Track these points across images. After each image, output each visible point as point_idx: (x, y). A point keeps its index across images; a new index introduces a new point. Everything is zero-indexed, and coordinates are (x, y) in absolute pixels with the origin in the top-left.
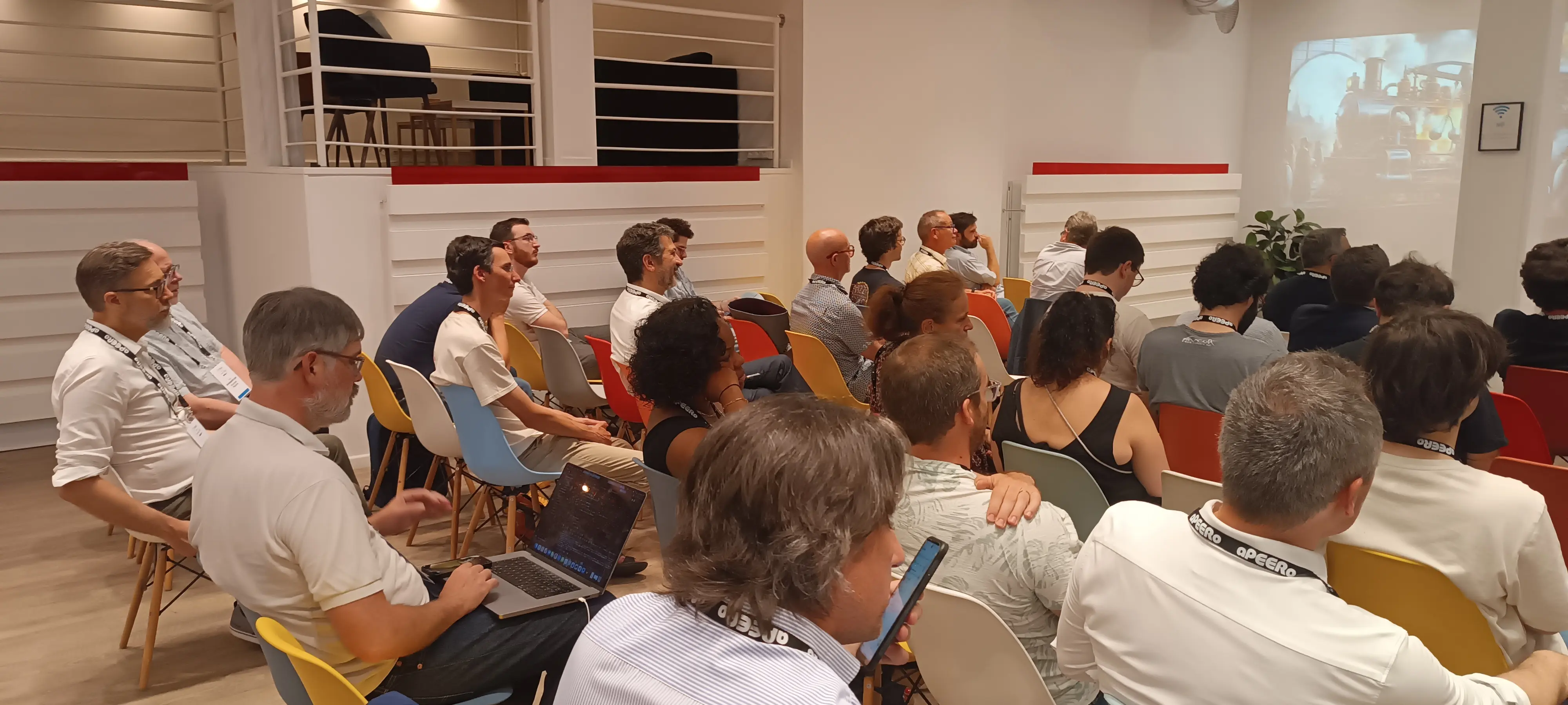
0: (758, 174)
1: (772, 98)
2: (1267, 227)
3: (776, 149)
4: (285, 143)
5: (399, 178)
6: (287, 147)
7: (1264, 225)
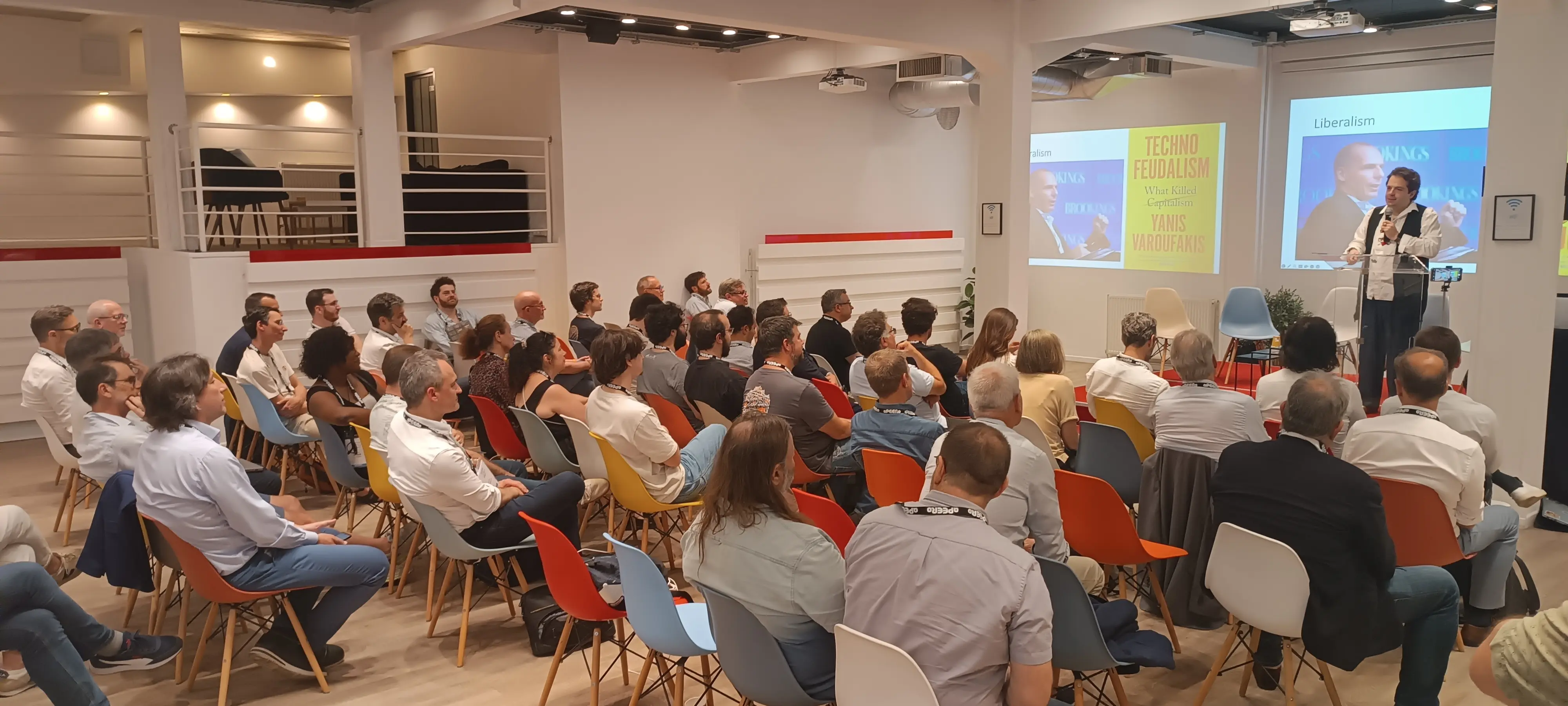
0: (530, 248)
1: (545, 193)
3: (550, 230)
4: (183, 234)
5: (255, 258)
6: (185, 237)
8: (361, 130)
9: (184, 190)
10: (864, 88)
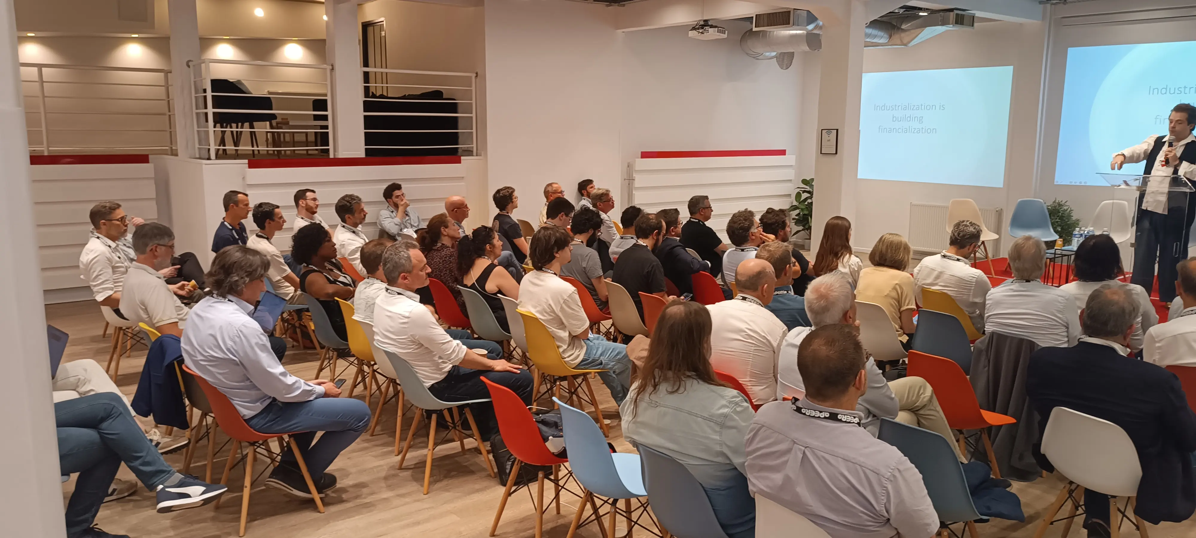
0: (460, 160)
1: (472, 117)
2: (808, 188)
3: (474, 145)
4: (197, 146)
5: (252, 165)
6: (199, 148)
7: (808, 187)
8: (332, 66)
9: (198, 111)
10: (725, 36)
